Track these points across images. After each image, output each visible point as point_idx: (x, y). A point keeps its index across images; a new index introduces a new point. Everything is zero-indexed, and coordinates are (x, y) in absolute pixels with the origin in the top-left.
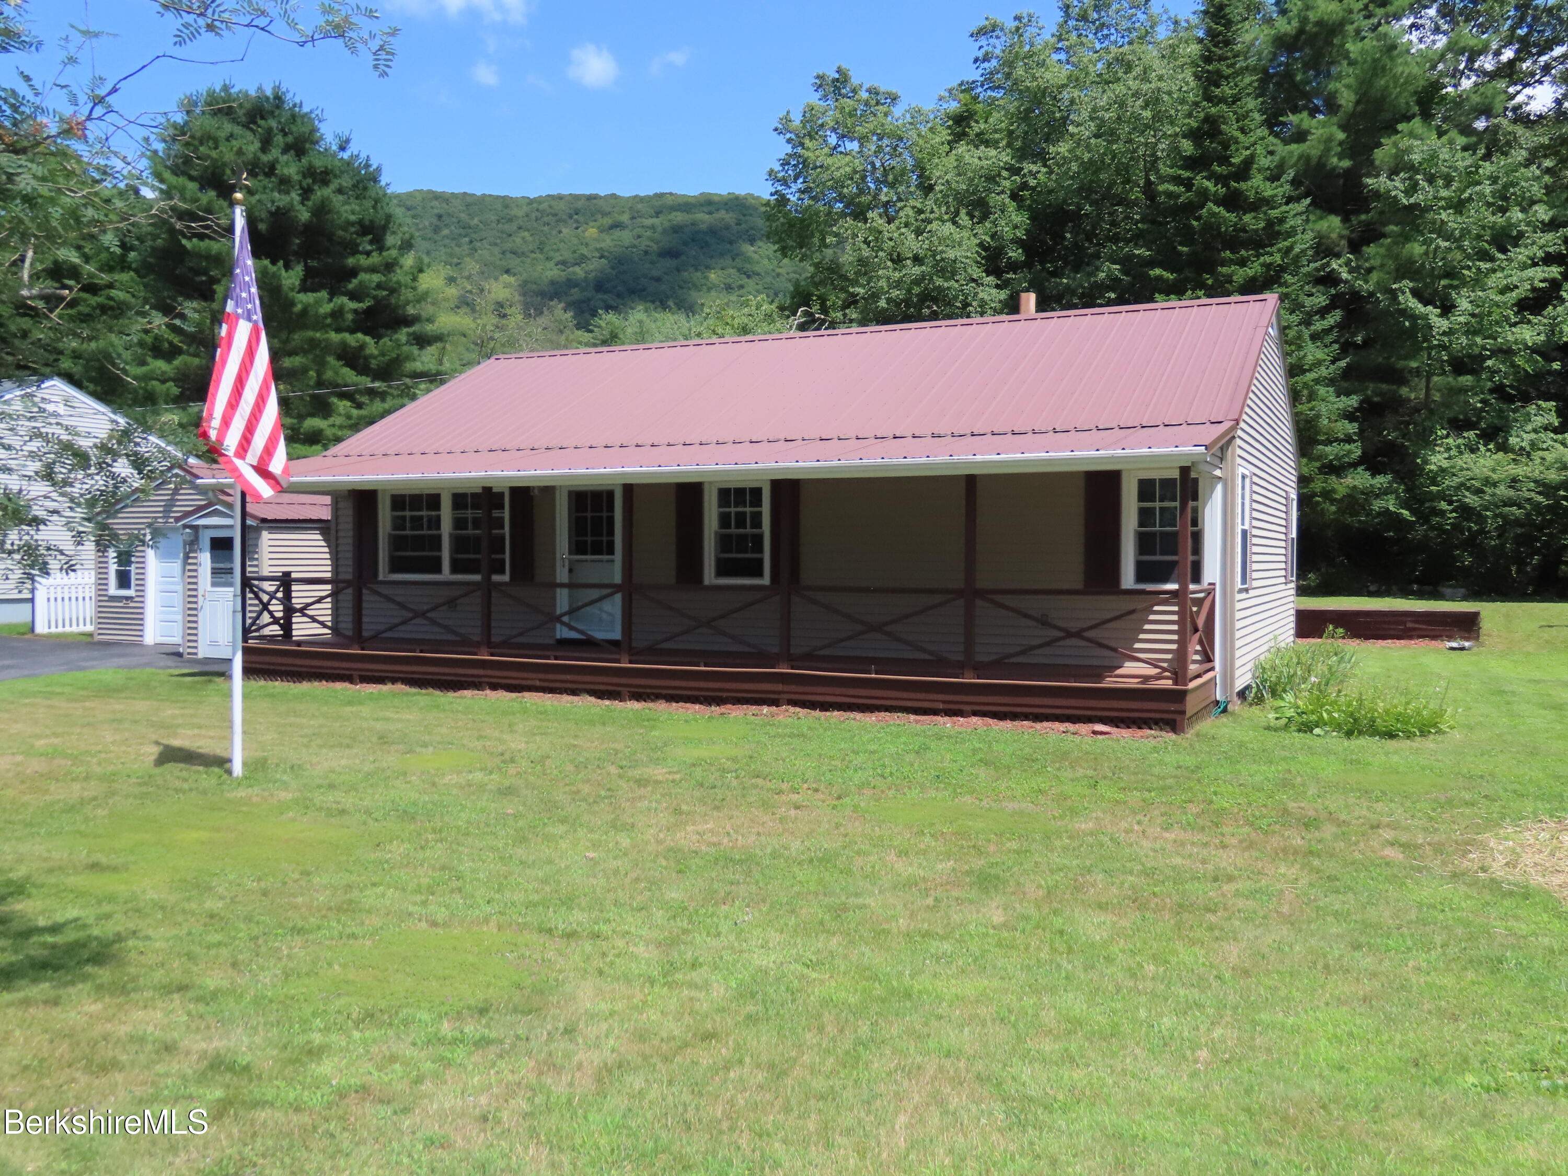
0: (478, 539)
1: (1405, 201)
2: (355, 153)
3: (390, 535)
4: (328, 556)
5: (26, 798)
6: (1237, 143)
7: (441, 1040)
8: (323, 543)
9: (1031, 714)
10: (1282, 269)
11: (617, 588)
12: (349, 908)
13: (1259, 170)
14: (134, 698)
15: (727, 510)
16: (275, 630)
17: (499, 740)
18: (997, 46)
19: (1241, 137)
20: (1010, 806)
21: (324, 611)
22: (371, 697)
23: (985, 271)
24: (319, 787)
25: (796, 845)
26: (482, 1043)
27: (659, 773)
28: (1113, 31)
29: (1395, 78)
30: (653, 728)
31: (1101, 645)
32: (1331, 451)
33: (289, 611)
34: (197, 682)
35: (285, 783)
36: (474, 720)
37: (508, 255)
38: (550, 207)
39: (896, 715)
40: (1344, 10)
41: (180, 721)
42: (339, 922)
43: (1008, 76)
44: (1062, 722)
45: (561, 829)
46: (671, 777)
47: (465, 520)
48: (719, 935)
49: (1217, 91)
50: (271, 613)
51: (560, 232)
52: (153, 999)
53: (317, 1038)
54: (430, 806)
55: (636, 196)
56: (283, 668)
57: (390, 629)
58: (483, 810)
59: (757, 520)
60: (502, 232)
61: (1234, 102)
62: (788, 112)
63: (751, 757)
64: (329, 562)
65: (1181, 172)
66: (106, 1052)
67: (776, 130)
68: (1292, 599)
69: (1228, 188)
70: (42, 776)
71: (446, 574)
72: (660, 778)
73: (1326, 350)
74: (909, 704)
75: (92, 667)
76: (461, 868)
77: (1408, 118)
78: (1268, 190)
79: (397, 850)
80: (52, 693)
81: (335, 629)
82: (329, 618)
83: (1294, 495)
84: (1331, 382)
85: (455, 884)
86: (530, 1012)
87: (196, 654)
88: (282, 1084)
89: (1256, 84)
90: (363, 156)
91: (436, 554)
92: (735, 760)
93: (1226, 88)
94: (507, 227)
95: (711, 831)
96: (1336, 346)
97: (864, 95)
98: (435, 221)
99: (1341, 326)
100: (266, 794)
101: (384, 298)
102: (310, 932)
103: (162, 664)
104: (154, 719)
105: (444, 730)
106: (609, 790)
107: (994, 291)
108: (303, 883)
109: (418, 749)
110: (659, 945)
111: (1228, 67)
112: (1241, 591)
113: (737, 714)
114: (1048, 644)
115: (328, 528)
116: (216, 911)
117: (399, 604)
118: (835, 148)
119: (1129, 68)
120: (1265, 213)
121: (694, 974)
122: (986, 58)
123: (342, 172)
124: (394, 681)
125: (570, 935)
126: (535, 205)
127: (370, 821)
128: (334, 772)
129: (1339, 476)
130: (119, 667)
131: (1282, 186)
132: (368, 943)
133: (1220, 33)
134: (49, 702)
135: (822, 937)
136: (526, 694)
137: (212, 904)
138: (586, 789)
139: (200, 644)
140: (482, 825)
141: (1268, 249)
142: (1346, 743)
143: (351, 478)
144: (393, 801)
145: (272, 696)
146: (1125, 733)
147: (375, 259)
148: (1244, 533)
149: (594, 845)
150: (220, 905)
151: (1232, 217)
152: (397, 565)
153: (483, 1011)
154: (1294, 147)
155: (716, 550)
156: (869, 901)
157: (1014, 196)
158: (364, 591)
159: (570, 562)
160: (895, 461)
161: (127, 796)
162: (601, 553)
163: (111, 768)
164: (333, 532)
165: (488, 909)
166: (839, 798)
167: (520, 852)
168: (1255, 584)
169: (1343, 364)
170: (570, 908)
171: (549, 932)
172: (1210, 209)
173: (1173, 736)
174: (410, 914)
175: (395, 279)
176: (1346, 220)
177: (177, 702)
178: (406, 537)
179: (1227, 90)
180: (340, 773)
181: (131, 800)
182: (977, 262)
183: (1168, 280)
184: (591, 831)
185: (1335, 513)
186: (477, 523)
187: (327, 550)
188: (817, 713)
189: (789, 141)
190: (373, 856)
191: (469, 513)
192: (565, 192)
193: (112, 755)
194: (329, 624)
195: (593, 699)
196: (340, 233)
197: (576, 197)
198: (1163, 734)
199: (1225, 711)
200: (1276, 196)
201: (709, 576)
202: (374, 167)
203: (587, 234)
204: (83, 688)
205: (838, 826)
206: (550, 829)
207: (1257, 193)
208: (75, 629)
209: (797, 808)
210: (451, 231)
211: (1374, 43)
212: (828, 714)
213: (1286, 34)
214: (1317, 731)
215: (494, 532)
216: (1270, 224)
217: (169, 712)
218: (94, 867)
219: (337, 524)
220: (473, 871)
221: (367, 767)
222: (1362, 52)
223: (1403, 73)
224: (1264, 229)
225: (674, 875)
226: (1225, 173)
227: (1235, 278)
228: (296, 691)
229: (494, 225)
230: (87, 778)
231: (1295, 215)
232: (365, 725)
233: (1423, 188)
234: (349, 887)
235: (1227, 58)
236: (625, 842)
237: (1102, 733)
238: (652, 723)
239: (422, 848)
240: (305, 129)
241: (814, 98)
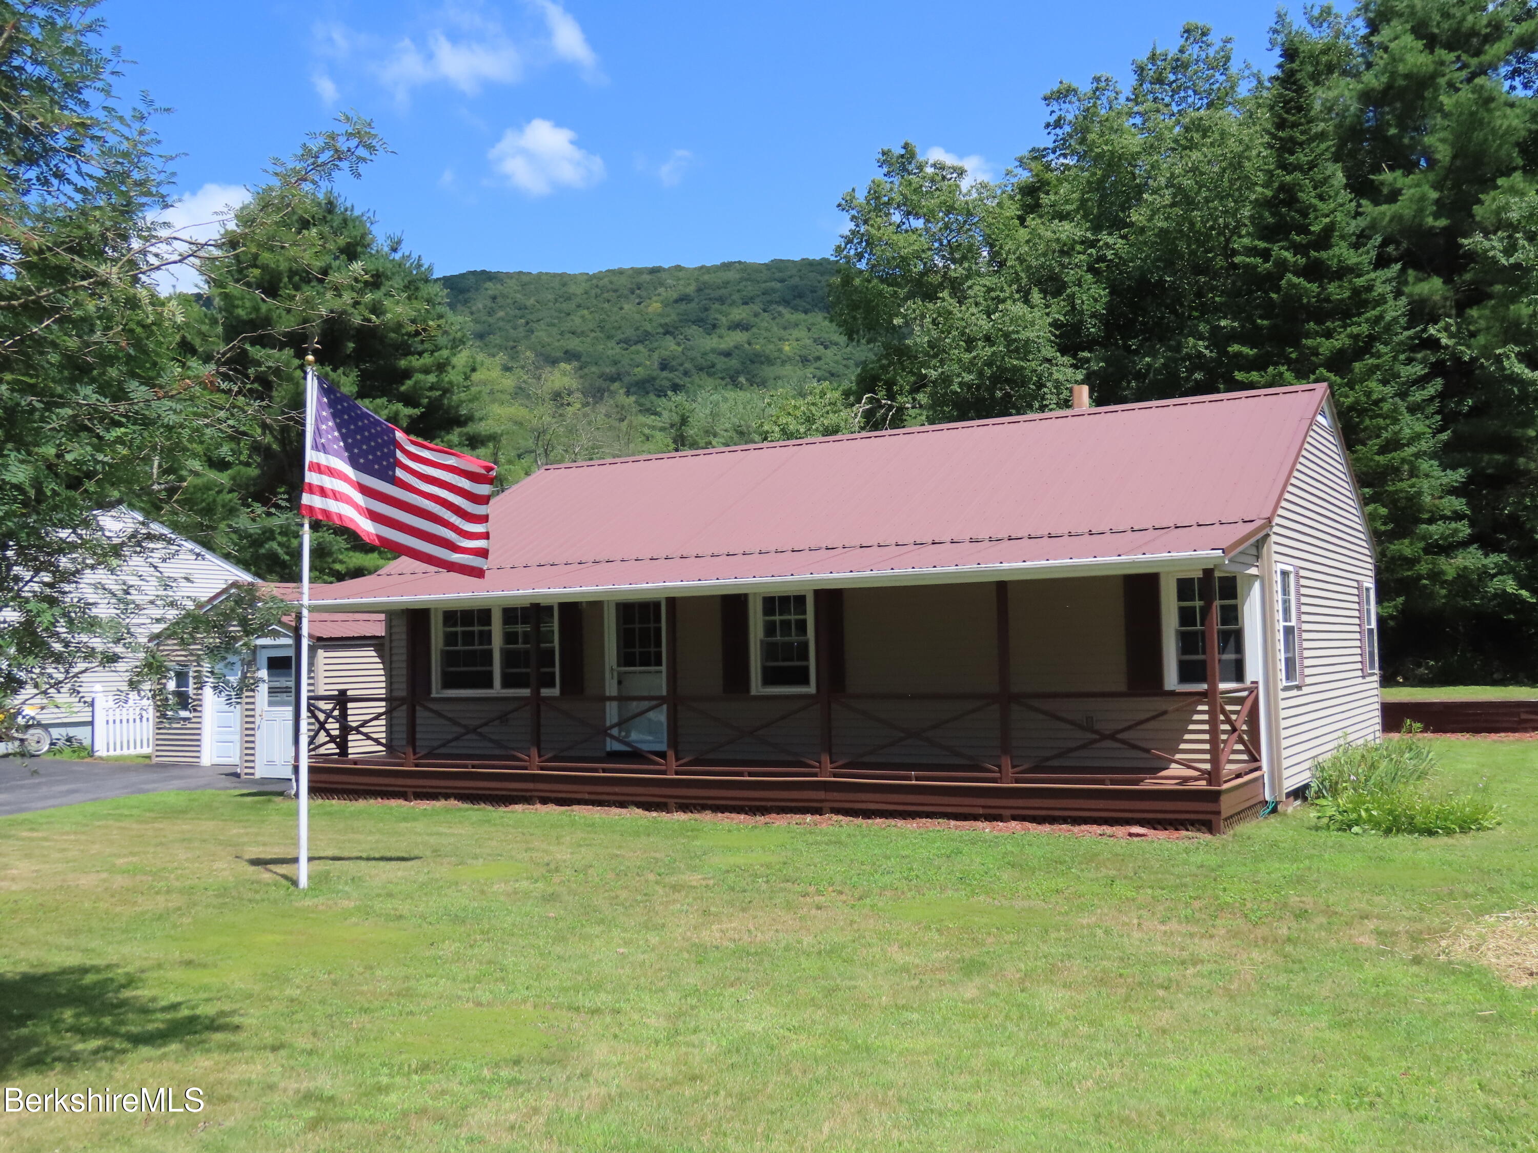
0: (527, 652)
1: (1504, 261)
2: (407, 254)
3: (442, 651)
4: (382, 672)
5: (118, 909)
6: (1315, 210)
7: (482, 1080)
8: (378, 660)
9: (1070, 817)
10: (1372, 339)
11: (661, 700)
12: (407, 993)
13: (1342, 237)
14: (199, 819)
15: (773, 618)
16: (332, 748)
17: (545, 851)
18: (1071, 111)
19: (1320, 205)
20: (1020, 904)
21: (379, 729)
22: (425, 814)
23: (1059, 350)
24: (379, 895)
25: (807, 940)
26: (513, 1083)
27: (694, 879)
28: (1190, 92)
29: (1494, 131)
30: (696, 838)
31: (1135, 747)
32: (1436, 530)
33: (346, 729)
34: (257, 802)
35: (347, 893)
36: (523, 834)
37: (568, 335)
38: (611, 283)
39: (936, 821)
40: (1434, 62)
41: (246, 839)
42: (398, 1004)
43: (1083, 141)
44: (1100, 824)
45: (597, 930)
46: (704, 883)
47: (516, 634)
48: (721, 1008)
49: (1292, 159)
50: (327, 731)
51: (621, 309)
52: (252, 1057)
53: (385, 1080)
54: (479, 911)
55: (702, 267)
56: (340, 786)
57: (443, 745)
58: (527, 915)
59: (802, 626)
60: (560, 311)
61: (1310, 169)
62: (853, 190)
63: (785, 863)
64: (383, 678)
65: (1256, 242)
66: (221, 1091)
67: (839, 205)
68: (1375, 692)
69: (1308, 257)
70: (128, 890)
71: (497, 689)
72: (694, 883)
73: (1427, 422)
74: (949, 810)
75: (154, 790)
76: (505, 962)
77: (1508, 172)
78: (1352, 258)
79: (448, 948)
80: (121, 815)
81: (389, 746)
82: (384, 735)
83: (1369, 583)
84: (1434, 455)
85: (499, 975)
86: (554, 1062)
87: (253, 774)
88: (360, 1108)
89: (1333, 149)
90: (415, 256)
91: (488, 668)
92: (768, 866)
93: (1301, 155)
94: (564, 306)
95: (734, 929)
96: (1439, 417)
97: (929, 170)
98: (489, 303)
99: (1442, 395)
100: (330, 902)
101: (436, 399)
102: (373, 1011)
103: (221, 785)
104: (221, 838)
105: (494, 843)
106: (646, 895)
107: (1070, 371)
108: (367, 975)
109: (469, 861)
110: (668, 1017)
111: (1302, 133)
112: (1286, 689)
113: (781, 823)
114: (1083, 747)
115: (382, 645)
116: (294, 996)
117: (449, 719)
118: (899, 226)
119: (1205, 133)
120: (1350, 282)
121: (693, 1037)
122: (1058, 124)
123: (393, 274)
124: (447, 797)
125: (596, 1011)
126: (594, 281)
127: (425, 925)
128: (391, 883)
129: (1448, 555)
130: (179, 789)
131: (1368, 252)
132: (424, 1018)
133: (1291, 100)
134: (122, 824)
135: (811, 1009)
136: (575, 807)
137: (289, 992)
138: (623, 894)
139: (258, 765)
140: (525, 927)
141: (1354, 319)
142: (1381, 840)
143: (405, 599)
144: (445, 908)
145: (330, 814)
146: (1162, 835)
147: (427, 360)
148: (1289, 631)
149: (625, 943)
150: (298, 992)
151: (1314, 287)
152: (450, 681)
153: (517, 1062)
154: (1384, 208)
155: (762, 659)
156: (861, 983)
157: (1091, 269)
158: (418, 708)
159: (619, 674)
160: (925, 570)
161: (207, 906)
162: (649, 665)
163: (188, 883)
164: (387, 648)
165: (526, 993)
166: (860, 898)
167: (558, 949)
168: (1308, 680)
169: (1444, 436)
170: (597, 992)
171: (577, 1009)
172: (1290, 280)
173: (1208, 837)
174: (459, 998)
175: (447, 379)
176: (1448, 281)
177: (241, 821)
178: (458, 652)
179: (1301, 157)
180: (397, 884)
181: (210, 910)
182: (1051, 341)
183: (1248, 354)
184: (625, 930)
185: (1445, 597)
186: (527, 638)
187: (381, 666)
188: (860, 821)
189: (853, 218)
190: (428, 954)
191: (520, 628)
192: (626, 266)
193: (187, 871)
194: (384, 741)
195: (640, 811)
196: (393, 335)
197: (639, 272)
198: (1199, 835)
199: (1274, 810)
200: (1360, 263)
201: (757, 687)
202: (426, 266)
203: (650, 309)
204: (151, 810)
205: (852, 922)
206: (588, 930)
207: (1340, 261)
208: (132, 752)
209: (819, 908)
210: (507, 314)
211: (1470, 95)
212: (870, 821)
213: (1373, 90)
214: (1355, 829)
215: (543, 645)
216: (1356, 292)
217: (235, 831)
218: (189, 963)
219: (391, 641)
220: (515, 964)
221: (422, 878)
222: (1457, 104)
223: (1501, 126)
224: (1349, 298)
225: (693, 965)
226: (1304, 242)
227: (1321, 350)
228: (353, 808)
229: (551, 304)
230: (168, 892)
231: (1384, 282)
232: (419, 839)
233: (1524, 247)
234: (407, 978)
235: (1301, 124)
236: (654, 939)
237: (1138, 835)
238: (695, 833)
239: (471, 946)
240: (357, 233)
241: (879, 174)
